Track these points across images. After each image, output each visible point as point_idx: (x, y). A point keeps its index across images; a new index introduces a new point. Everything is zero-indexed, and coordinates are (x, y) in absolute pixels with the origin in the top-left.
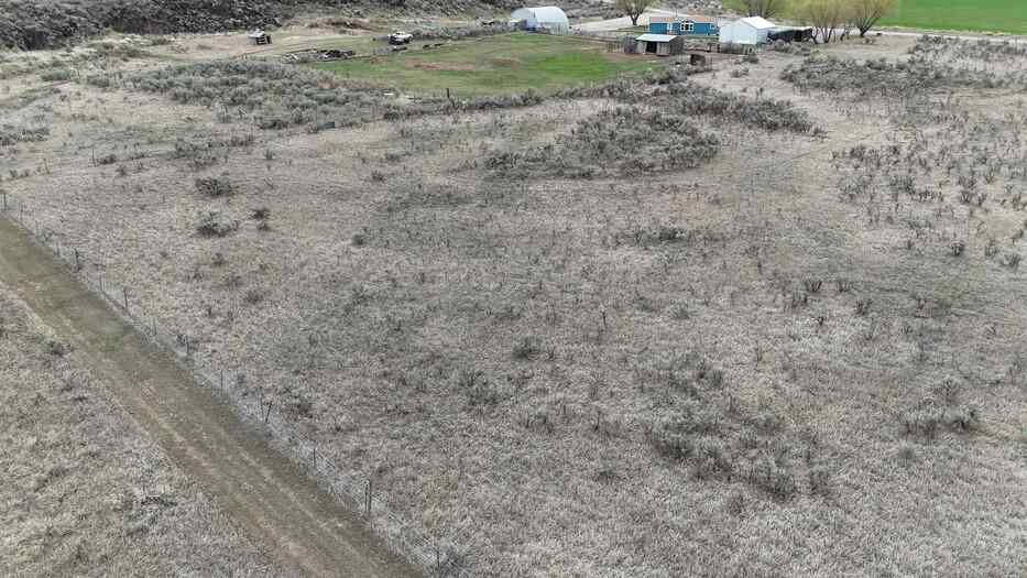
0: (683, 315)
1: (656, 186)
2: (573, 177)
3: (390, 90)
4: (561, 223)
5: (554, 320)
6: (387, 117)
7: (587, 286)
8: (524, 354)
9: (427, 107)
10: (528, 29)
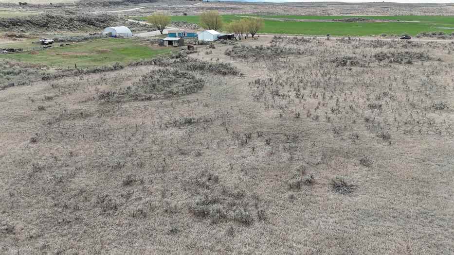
0: (199, 154)
1: (180, 101)
2: (143, 100)
3: (44, 66)
4: (139, 121)
5: (141, 165)
6: (43, 79)
7: (155, 148)
8: (128, 183)
9: (65, 73)
10: (113, 36)
